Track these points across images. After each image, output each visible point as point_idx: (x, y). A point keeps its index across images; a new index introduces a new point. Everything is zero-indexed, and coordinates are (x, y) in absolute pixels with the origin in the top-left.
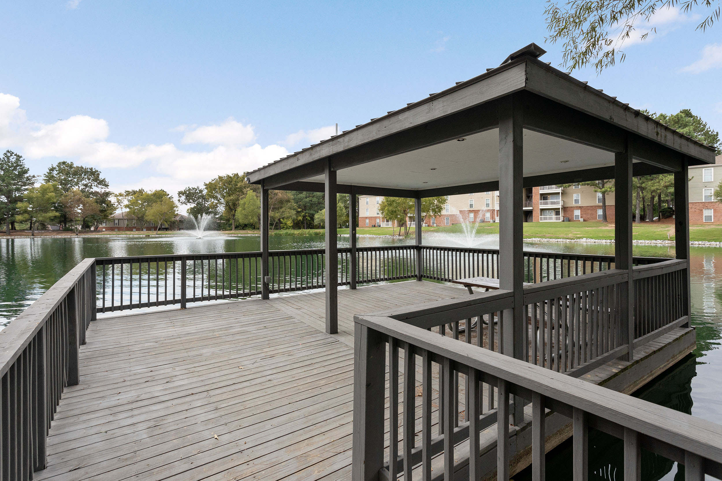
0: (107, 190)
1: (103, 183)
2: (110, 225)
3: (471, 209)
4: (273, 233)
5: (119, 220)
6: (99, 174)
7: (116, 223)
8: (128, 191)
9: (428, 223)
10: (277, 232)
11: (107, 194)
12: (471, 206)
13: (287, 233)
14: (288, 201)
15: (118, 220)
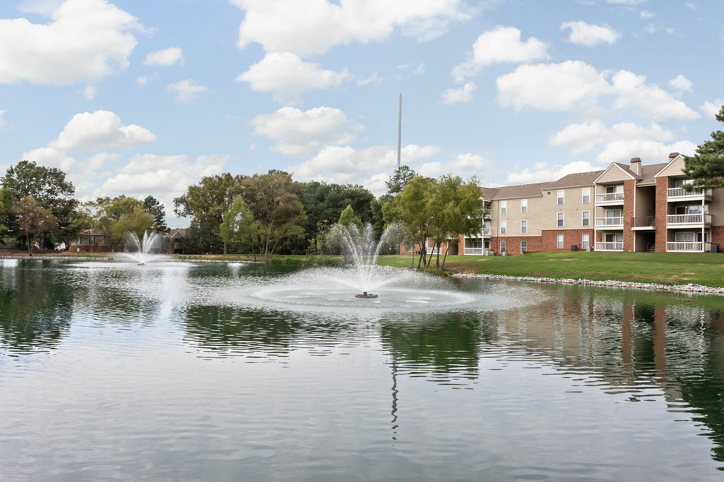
0: (73, 198)
1: (68, 188)
2: (85, 243)
3: (560, 228)
4: (271, 259)
5: (96, 237)
6: (63, 177)
8: (101, 199)
9: (496, 250)
11: (72, 203)
12: (560, 223)
13: (288, 260)
14: (297, 213)
15: (94, 237)
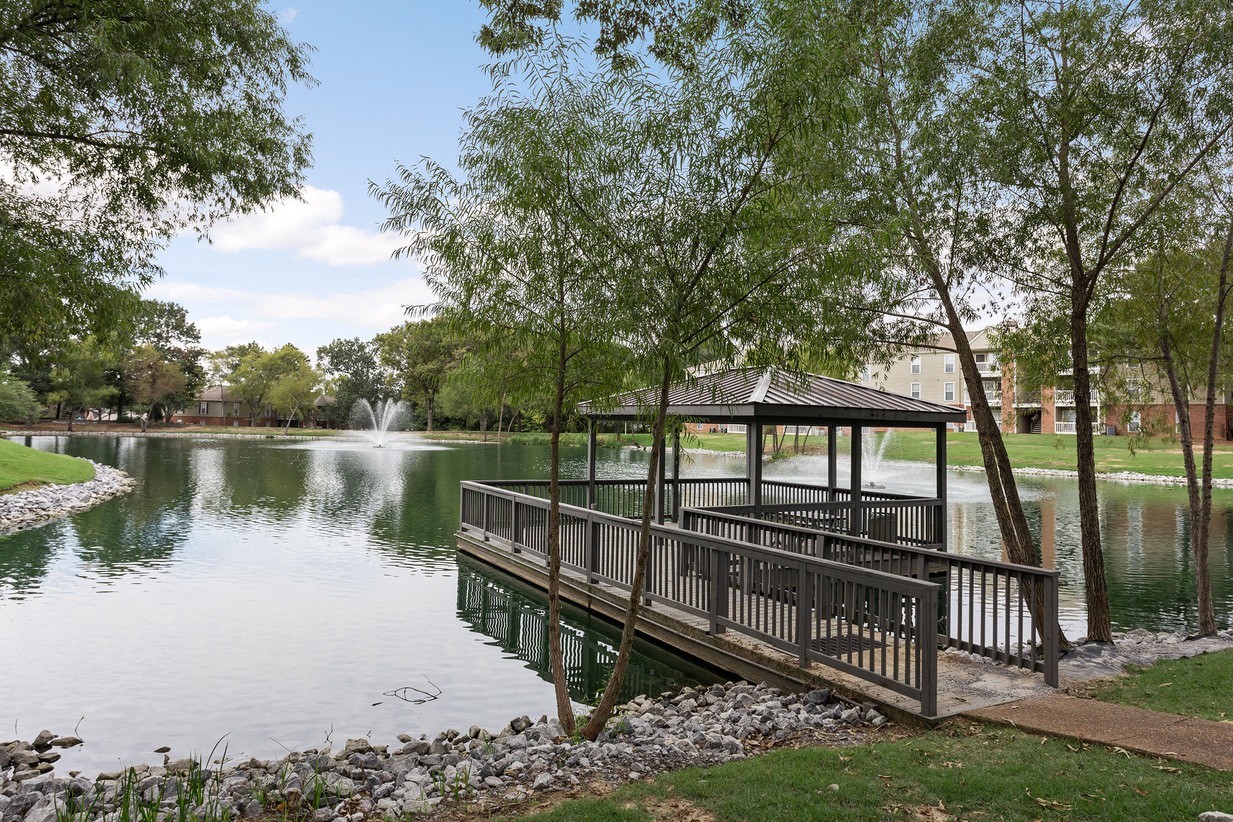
0: (198, 346)
1: (191, 333)
2: (192, 413)
4: (509, 439)
5: (210, 405)
6: (183, 316)
7: (203, 410)
8: (232, 349)
10: (517, 436)
11: (199, 353)
12: (915, 396)
13: (536, 440)
15: (208, 404)
